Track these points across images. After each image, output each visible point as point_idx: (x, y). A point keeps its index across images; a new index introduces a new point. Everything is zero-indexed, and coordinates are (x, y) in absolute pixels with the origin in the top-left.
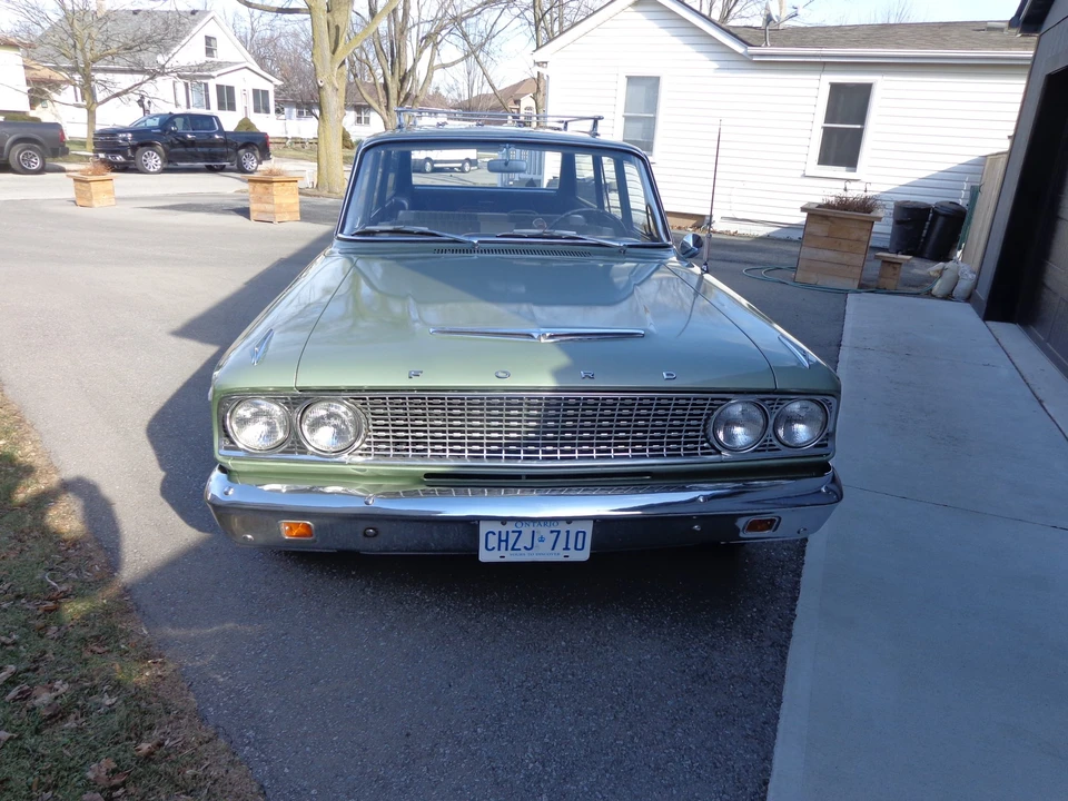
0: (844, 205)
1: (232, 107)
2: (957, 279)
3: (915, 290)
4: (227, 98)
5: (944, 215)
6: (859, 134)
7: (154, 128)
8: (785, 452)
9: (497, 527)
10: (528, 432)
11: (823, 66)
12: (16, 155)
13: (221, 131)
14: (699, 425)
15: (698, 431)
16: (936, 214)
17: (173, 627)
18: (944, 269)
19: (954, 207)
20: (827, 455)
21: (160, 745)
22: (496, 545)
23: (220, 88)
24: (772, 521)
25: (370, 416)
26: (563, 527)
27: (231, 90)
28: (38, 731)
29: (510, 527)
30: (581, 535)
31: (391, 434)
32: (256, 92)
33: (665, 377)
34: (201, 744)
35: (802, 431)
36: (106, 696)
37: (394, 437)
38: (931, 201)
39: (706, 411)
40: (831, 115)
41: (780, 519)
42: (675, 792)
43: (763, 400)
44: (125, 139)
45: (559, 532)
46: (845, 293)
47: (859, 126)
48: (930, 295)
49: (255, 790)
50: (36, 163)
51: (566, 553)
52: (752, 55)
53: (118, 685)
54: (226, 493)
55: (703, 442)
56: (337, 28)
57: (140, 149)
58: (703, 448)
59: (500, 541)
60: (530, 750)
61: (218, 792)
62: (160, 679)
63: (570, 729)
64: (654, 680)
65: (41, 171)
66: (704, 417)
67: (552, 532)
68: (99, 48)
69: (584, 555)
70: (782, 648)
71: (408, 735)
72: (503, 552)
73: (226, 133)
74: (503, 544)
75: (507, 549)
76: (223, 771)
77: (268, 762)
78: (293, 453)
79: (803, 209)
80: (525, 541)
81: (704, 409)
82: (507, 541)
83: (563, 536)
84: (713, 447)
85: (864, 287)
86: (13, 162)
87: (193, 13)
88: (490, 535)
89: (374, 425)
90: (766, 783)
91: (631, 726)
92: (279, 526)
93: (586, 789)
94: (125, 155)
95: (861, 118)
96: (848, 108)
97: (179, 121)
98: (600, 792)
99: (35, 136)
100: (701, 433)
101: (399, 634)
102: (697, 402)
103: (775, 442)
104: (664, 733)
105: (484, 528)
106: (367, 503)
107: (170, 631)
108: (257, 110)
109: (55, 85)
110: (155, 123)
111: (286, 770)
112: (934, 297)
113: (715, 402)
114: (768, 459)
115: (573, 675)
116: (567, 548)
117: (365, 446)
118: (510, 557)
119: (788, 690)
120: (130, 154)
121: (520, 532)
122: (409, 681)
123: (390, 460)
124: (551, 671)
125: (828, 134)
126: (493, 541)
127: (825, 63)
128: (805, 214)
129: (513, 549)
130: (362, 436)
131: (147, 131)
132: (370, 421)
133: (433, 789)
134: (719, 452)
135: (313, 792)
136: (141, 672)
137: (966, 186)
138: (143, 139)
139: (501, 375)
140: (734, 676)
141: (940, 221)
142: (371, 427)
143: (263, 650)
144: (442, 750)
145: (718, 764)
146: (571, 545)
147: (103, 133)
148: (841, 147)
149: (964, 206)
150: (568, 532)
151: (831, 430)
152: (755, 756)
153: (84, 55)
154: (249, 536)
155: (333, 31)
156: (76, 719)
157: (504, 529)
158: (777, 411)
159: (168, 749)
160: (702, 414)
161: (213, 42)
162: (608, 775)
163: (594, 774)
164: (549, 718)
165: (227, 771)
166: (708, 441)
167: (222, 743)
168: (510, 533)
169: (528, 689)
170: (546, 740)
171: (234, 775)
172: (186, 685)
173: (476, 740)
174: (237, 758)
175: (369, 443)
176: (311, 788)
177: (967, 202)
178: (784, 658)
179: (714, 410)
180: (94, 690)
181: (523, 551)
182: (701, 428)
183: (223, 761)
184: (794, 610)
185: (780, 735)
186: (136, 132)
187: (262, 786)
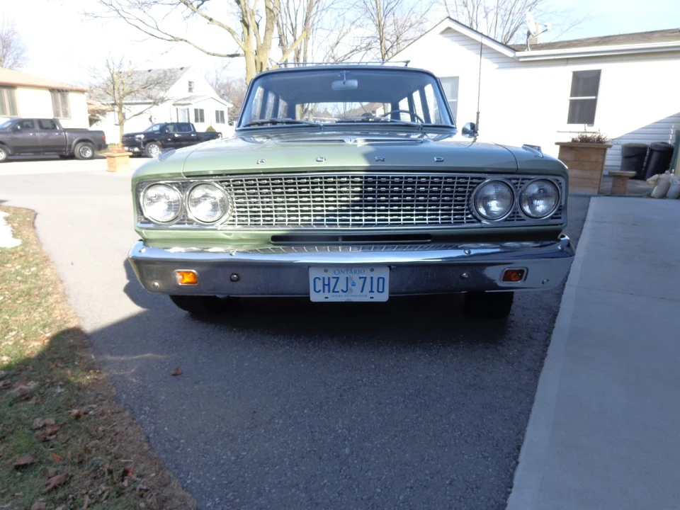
0: (585, 140)
1: (202, 120)
2: (669, 185)
3: (639, 195)
4: (200, 115)
5: (658, 151)
6: (594, 103)
7: (156, 131)
8: (529, 221)
9: (320, 273)
10: (341, 206)
11: (568, 61)
12: (78, 149)
13: (195, 132)
14: (464, 201)
15: (463, 205)
16: (652, 151)
17: (112, 355)
18: (658, 179)
19: (664, 145)
20: (561, 224)
21: (86, 413)
22: (321, 288)
23: (196, 110)
24: (522, 272)
25: (233, 196)
26: (368, 274)
27: (202, 111)
28: (11, 405)
29: (331, 274)
30: (381, 281)
31: (248, 209)
32: (217, 112)
33: (436, 160)
34: (113, 413)
35: (541, 206)
36: (59, 388)
37: (251, 212)
38: (648, 142)
39: (467, 189)
40: (574, 92)
41: (527, 269)
42: (446, 450)
43: (510, 179)
44: (140, 138)
45: (365, 278)
46: (589, 197)
47: (594, 97)
48: (649, 196)
49: (143, 439)
50: (89, 153)
51: (372, 295)
52: (519, 57)
53: (68, 382)
54: (140, 251)
55: (467, 214)
56: (261, 64)
57: (148, 145)
58: (467, 218)
59: (324, 285)
60: (340, 422)
61: (117, 440)
62: (95, 381)
63: (372, 412)
64: (437, 386)
65: (92, 158)
66: (467, 194)
67: (360, 278)
68: (127, 89)
69: (384, 297)
70: (536, 373)
71: (255, 412)
72: (326, 294)
73: (197, 133)
74: (326, 288)
75: (329, 291)
76: (124, 428)
77: (155, 424)
78: (184, 224)
79: (557, 144)
80: (341, 285)
81: (466, 187)
82: (329, 285)
83: (368, 281)
84: (475, 218)
85: (601, 193)
86: (76, 153)
87: (182, 69)
88: (317, 280)
89: (237, 203)
90: (519, 448)
91: (417, 411)
92: (174, 274)
93: (379, 446)
94: (140, 148)
95: (595, 92)
96: (586, 86)
97: (171, 128)
98: (390, 448)
99: (90, 139)
100: (465, 207)
101: (259, 359)
102: (461, 180)
103: (522, 215)
104: (441, 416)
105: (313, 274)
106: (231, 255)
107: (109, 357)
108: (217, 121)
109: (103, 113)
110: (156, 128)
111: (166, 429)
112: (652, 197)
113: (474, 181)
114: (516, 226)
115: (378, 383)
116: (372, 291)
117: (232, 218)
118: (333, 298)
119: (539, 396)
120: (142, 147)
121: (338, 278)
122: (261, 383)
123: (249, 227)
124: (362, 381)
125: (573, 104)
126: (319, 286)
127: (568, 59)
128: (558, 146)
129: (333, 291)
130: (229, 212)
131: (152, 133)
132: (234, 200)
133: (266, 442)
134: (480, 221)
135: (182, 441)
136: (83, 376)
137: (672, 131)
138: (151, 138)
139: (319, 159)
140: (497, 386)
141: (655, 155)
142: (235, 205)
143: (166, 367)
144: (277, 421)
145: (482, 435)
146: (375, 289)
147: (127, 136)
148: (583, 111)
149: (672, 144)
150: (372, 278)
151: (563, 203)
152: (511, 431)
153: (119, 93)
154: (157, 284)
155: (259, 66)
156: (37, 399)
157: (326, 275)
158: (520, 190)
159: (91, 415)
160: (465, 192)
161: (192, 84)
162: (396, 439)
163: (386, 438)
164: (357, 405)
165: (126, 429)
166: (471, 213)
167: (127, 413)
168: (331, 280)
169: (345, 390)
170: (353, 417)
171: (130, 430)
172: (111, 384)
173: (302, 416)
174: (135, 422)
175: (234, 217)
176: (181, 439)
177: (674, 141)
178: (537, 377)
179: (474, 188)
180: (52, 384)
181: (341, 293)
182: (466, 203)
183: (124, 424)
184: (546, 352)
185: (531, 421)
186: (147, 134)
187: (148, 437)
